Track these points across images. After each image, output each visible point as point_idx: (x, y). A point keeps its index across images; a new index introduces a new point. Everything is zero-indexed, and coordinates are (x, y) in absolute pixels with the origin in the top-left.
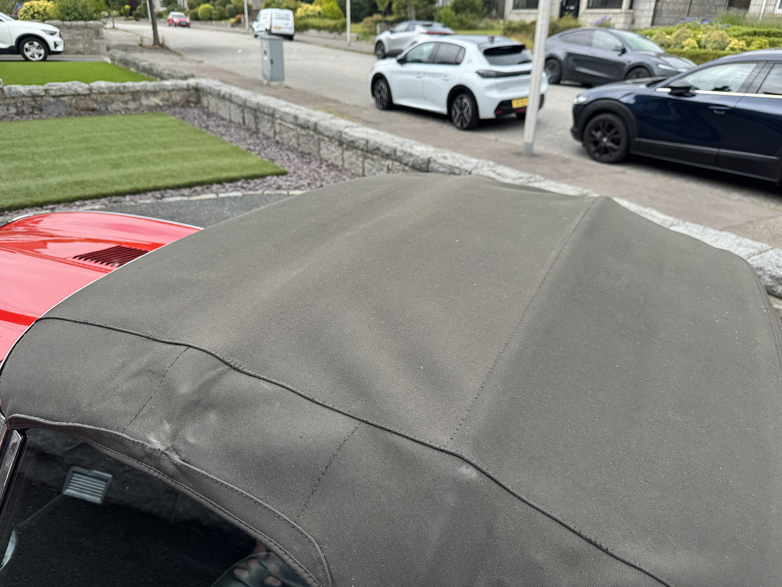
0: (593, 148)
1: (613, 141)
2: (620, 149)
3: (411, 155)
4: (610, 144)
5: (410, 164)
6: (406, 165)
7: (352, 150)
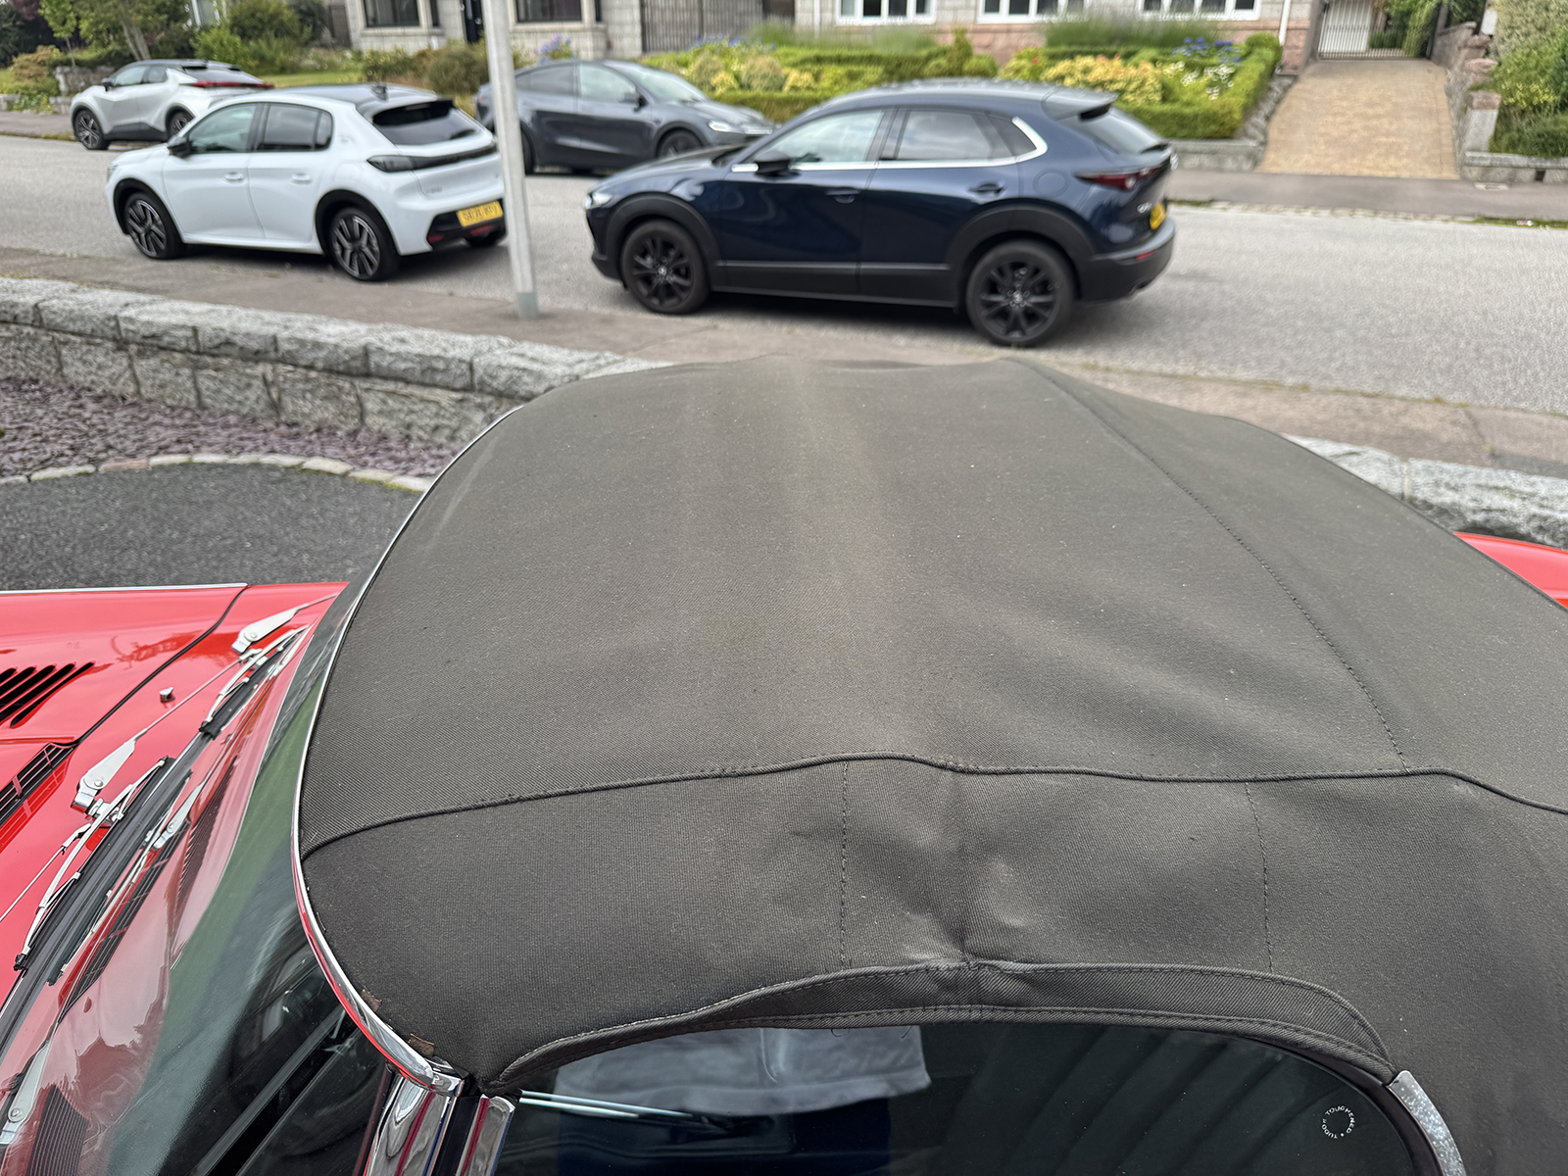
0: (644, 290)
1: (677, 272)
2: (695, 283)
3: (317, 345)
4: (673, 279)
5: (320, 365)
6: (310, 367)
7: (154, 354)
